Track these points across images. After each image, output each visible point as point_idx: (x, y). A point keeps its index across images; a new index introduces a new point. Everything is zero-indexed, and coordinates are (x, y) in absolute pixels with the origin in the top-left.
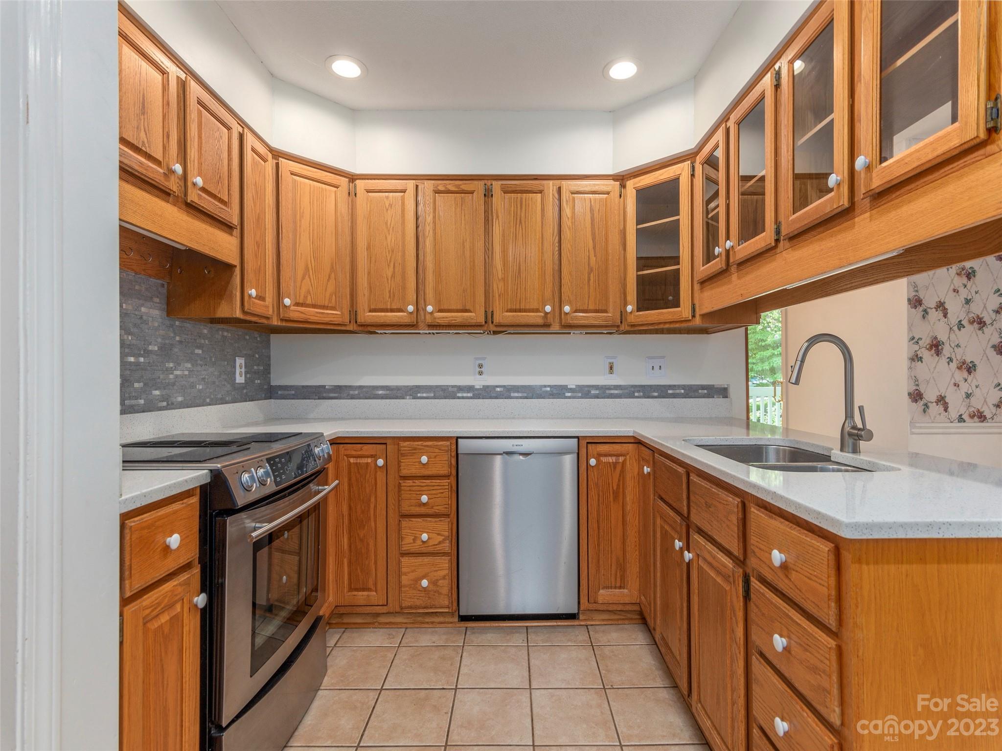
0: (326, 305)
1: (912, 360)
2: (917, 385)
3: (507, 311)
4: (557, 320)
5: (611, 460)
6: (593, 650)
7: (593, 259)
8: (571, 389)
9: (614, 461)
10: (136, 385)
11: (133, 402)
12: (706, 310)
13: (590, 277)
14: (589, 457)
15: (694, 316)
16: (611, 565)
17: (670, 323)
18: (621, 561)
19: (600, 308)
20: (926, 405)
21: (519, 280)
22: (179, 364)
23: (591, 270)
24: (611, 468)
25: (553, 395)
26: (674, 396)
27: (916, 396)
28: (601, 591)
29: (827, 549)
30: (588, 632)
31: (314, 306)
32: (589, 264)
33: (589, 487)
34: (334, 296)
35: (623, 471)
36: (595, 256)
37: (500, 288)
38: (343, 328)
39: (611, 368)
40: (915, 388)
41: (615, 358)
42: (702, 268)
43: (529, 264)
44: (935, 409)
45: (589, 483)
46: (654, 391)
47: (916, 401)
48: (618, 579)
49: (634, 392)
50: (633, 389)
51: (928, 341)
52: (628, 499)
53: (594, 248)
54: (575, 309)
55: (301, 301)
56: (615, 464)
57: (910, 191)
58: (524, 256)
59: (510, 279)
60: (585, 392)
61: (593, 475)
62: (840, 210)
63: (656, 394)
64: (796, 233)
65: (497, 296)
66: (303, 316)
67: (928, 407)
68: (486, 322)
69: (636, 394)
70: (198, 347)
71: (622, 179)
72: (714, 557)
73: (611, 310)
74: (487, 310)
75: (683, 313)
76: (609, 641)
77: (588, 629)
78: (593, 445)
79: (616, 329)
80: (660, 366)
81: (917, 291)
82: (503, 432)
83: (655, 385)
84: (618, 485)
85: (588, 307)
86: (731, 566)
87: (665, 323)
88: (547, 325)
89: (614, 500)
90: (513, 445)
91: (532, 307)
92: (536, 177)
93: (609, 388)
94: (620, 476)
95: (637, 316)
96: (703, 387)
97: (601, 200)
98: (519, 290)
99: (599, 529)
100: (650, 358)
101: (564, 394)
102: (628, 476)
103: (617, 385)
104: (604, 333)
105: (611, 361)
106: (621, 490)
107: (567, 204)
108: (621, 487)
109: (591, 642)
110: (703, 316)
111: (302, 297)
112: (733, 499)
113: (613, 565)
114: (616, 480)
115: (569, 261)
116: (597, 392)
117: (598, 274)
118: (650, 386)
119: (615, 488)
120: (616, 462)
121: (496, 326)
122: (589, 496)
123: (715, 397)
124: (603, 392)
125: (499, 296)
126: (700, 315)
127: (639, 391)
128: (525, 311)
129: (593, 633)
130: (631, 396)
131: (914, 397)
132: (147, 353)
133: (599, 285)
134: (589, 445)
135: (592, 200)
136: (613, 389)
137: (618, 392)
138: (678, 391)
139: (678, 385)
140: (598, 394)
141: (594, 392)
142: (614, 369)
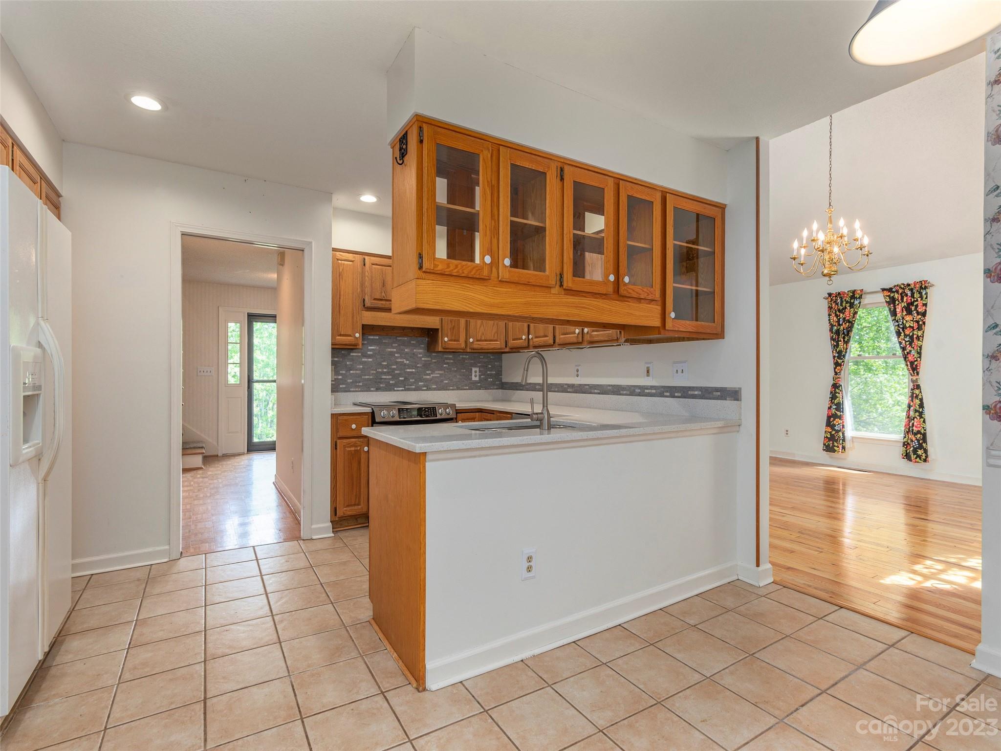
0: (492, 339)
10: (411, 380)
11: (409, 387)
22: (434, 372)
26: (694, 397)
31: (486, 340)
34: (496, 334)
38: (503, 351)
39: (648, 372)
41: (650, 363)
46: (678, 392)
49: (664, 392)
50: (663, 390)
55: (479, 339)
60: (632, 391)
63: (680, 395)
66: (480, 346)
69: (665, 394)
70: (445, 364)
80: (682, 370)
83: (679, 387)
93: (647, 388)
96: (717, 389)
100: (675, 363)
101: (620, 392)
103: (652, 386)
104: (614, 346)
105: (648, 365)
111: (479, 337)
118: (675, 387)
123: (727, 399)
124: (643, 392)
127: (667, 392)
130: (661, 395)
132: (416, 367)
136: (649, 389)
137: (654, 391)
138: (696, 393)
139: (696, 387)
140: (640, 392)
141: (638, 391)
142: (651, 371)
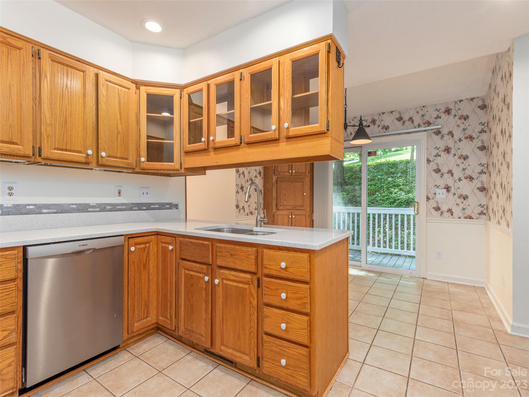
1: (236, 193)
3: (55, 149)
4: (95, 160)
5: (142, 246)
6: (139, 358)
7: (120, 126)
8: (92, 206)
9: (144, 246)
12: (187, 166)
13: (118, 137)
14: (130, 246)
15: (181, 168)
16: (142, 307)
17: (168, 170)
18: (147, 302)
19: (124, 157)
20: (240, 210)
21: (65, 128)
23: (118, 133)
24: (142, 250)
25: (78, 210)
26: (154, 209)
27: (237, 206)
28: (135, 324)
29: (307, 256)
30: (128, 352)
32: (117, 129)
33: (130, 264)
35: (148, 252)
36: (121, 124)
37: (48, 131)
39: (120, 193)
40: (237, 203)
41: (122, 187)
42: (188, 145)
43: (74, 119)
44: (242, 211)
45: (130, 262)
46: (144, 207)
47: (237, 208)
48: (146, 314)
49: (133, 207)
50: (132, 206)
51: (240, 186)
52: (151, 267)
53: (121, 119)
54: (108, 155)
56: (144, 248)
57: (301, 140)
58: (70, 112)
59: (57, 126)
60: (103, 208)
61: (132, 257)
62: (275, 139)
63: (145, 208)
64: (252, 142)
65: (45, 136)
68: (33, 155)
69: (134, 208)
71: (138, 84)
72: (237, 277)
73: (131, 159)
74: (34, 146)
75: (176, 166)
76: (144, 350)
77: (127, 350)
78: (132, 239)
79: (133, 170)
80: (147, 193)
82: (70, 237)
83: (144, 203)
84: (146, 260)
85: (117, 155)
86: (250, 277)
87: (165, 170)
88: (87, 163)
89: (144, 269)
90: (80, 246)
91: (76, 149)
92: (79, 60)
93: (118, 205)
94: (147, 254)
95: (147, 164)
96: (168, 204)
97: (125, 91)
98: (65, 135)
99: (135, 288)
100: (141, 188)
101: (87, 209)
102: (151, 254)
103: (123, 203)
105: (120, 188)
106: (148, 262)
107: (103, 86)
108: (148, 260)
109: (134, 355)
110: (185, 169)
112: (251, 249)
113: (143, 306)
114: (145, 258)
115: (104, 124)
116: (111, 207)
117: (123, 136)
118: (142, 204)
119: (144, 262)
120: (145, 247)
121: (43, 159)
122: (129, 270)
123: (173, 208)
124: (114, 208)
125: (48, 137)
126: (184, 168)
127: (136, 207)
128: (70, 151)
129: (131, 351)
130: (131, 209)
133: (123, 143)
134: (130, 240)
135: (119, 90)
136: (120, 206)
137: (124, 207)
138: (156, 206)
139: (156, 203)
140: (111, 209)
141: (108, 207)
142: (122, 193)
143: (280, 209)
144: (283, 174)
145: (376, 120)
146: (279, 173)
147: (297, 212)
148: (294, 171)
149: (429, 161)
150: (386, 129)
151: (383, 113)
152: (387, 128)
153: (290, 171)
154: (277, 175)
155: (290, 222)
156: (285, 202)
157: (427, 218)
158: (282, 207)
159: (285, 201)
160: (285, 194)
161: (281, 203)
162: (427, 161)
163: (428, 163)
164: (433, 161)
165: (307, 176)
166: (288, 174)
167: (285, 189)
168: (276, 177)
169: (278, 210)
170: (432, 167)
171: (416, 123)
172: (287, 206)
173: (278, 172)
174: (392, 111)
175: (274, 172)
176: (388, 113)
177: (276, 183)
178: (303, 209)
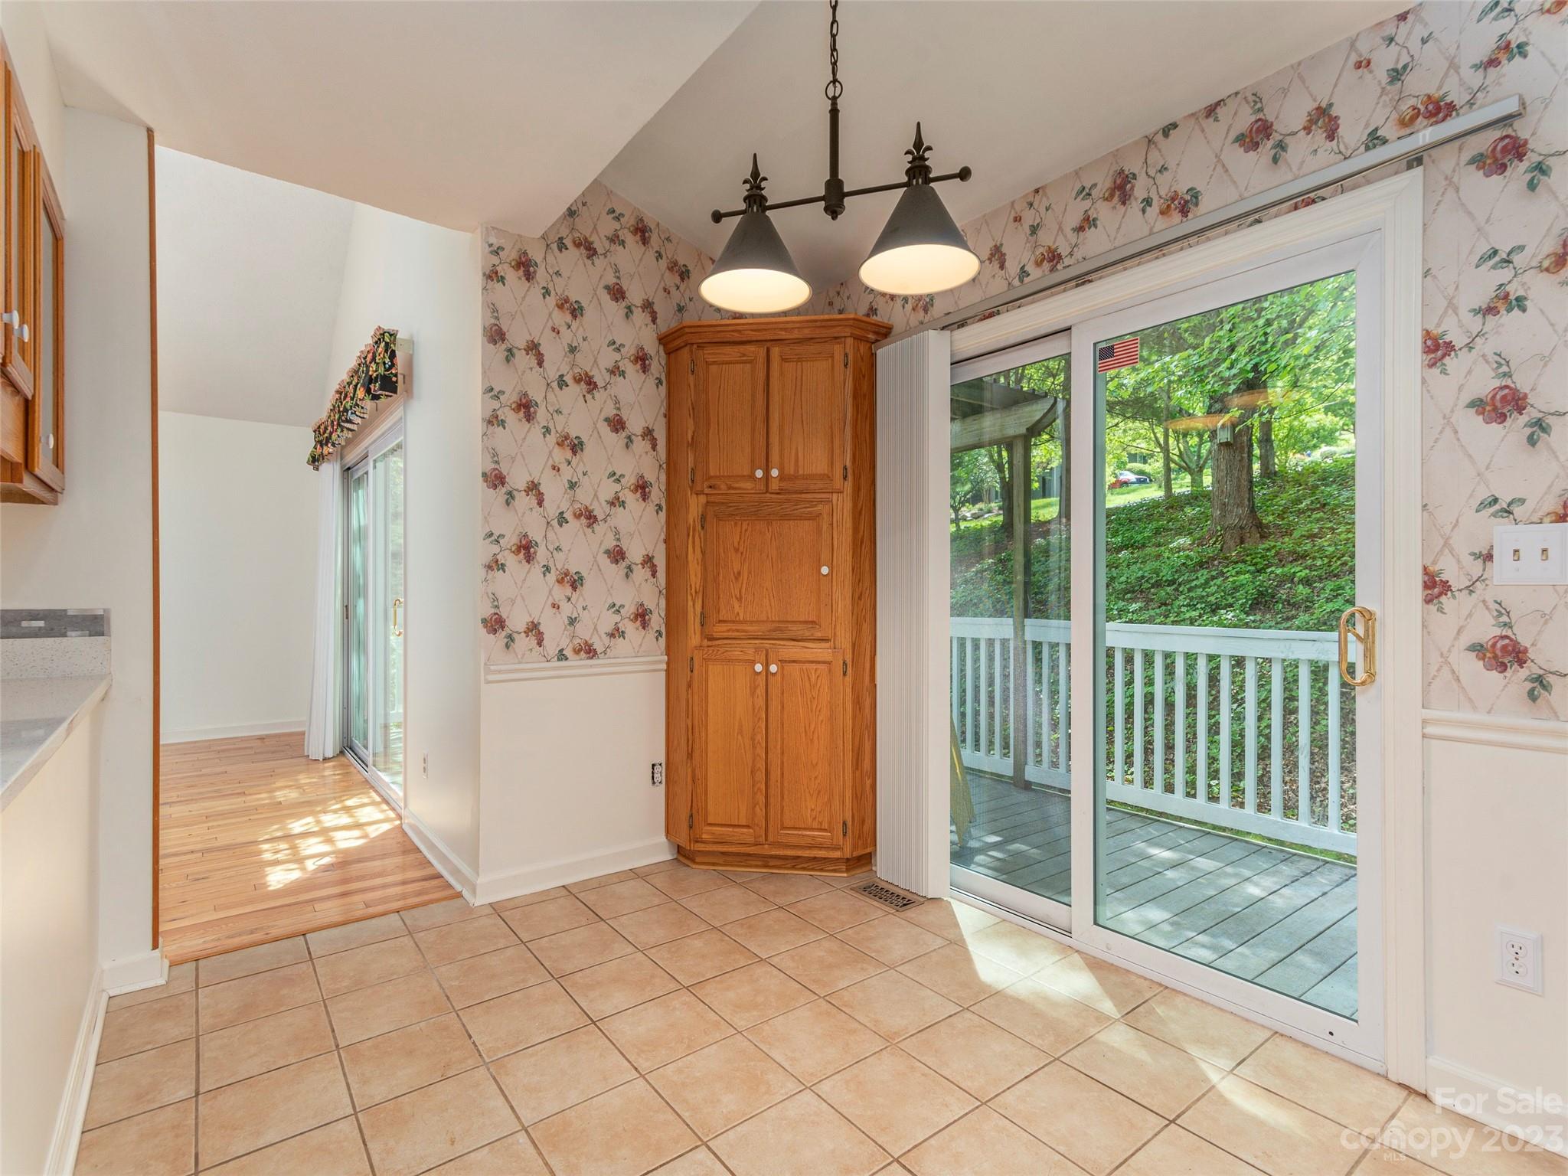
1: (489, 567)
2: (497, 607)
20: (510, 637)
40: (493, 611)
44: (523, 643)
47: (495, 631)
51: (515, 540)
67: (513, 640)
81: (497, 462)
123: (69, 633)
131: (492, 626)
143: (716, 635)
144: (730, 488)
145: (1134, 175)
146: (712, 482)
147: (793, 651)
148: (775, 473)
149: (1437, 348)
150: (1184, 211)
151: (1167, 130)
152: (1185, 204)
153: (759, 474)
154: (702, 493)
155: (758, 691)
156: (736, 604)
157: (1428, 714)
158: (723, 627)
159: (740, 599)
160: (739, 573)
161: (723, 612)
162: (1428, 350)
163: (1432, 365)
164: (1469, 347)
165: (840, 492)
166: (748, 485)
167: (737, 550)
168: (703, 499)
169: (709, 640)
170: (1460, 388)
171: (1352, 133)
172: (744, 622)
173: (710, 477)
174: (1213, 101)
175: (693, 481)
176: (1193, 121)
177: (703, 528)
178: (819, 635)
